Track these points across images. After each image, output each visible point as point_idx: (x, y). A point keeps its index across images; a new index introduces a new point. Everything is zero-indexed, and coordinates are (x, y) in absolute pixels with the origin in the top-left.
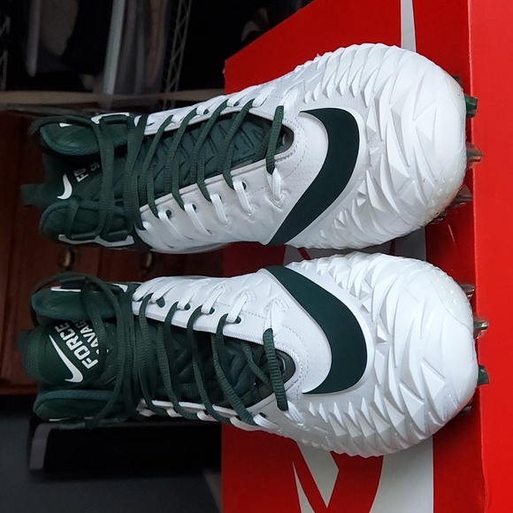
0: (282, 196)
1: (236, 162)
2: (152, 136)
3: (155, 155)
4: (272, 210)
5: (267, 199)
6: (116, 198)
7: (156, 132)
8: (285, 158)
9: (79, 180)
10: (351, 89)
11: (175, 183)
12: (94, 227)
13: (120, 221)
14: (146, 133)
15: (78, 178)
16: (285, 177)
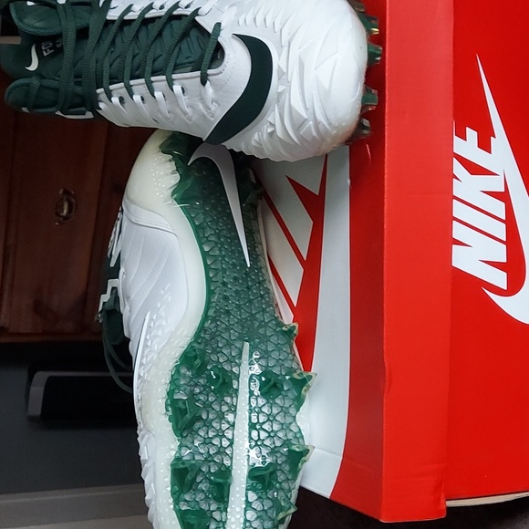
0: (213, 107)
1: (179, 65)
2: (113, 21)
3: (113, 42)
4: (204, 116)
5: (201, 107)
6: (76, 76)
7: (116, 18)
8: (216, 75)
9: (45, 54)
10: (255, 19)
11: (127, 73)
12: (54, 104)
13: (78, 100)
14: (108, 18)
15: (44, 52)
16: (216, 91)
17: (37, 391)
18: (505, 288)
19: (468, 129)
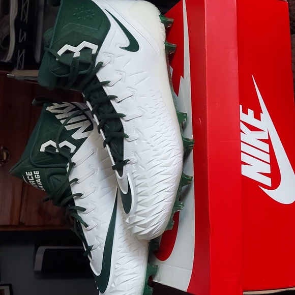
17: (40, 256)
18: (271, 186)
19: (249, 109)
